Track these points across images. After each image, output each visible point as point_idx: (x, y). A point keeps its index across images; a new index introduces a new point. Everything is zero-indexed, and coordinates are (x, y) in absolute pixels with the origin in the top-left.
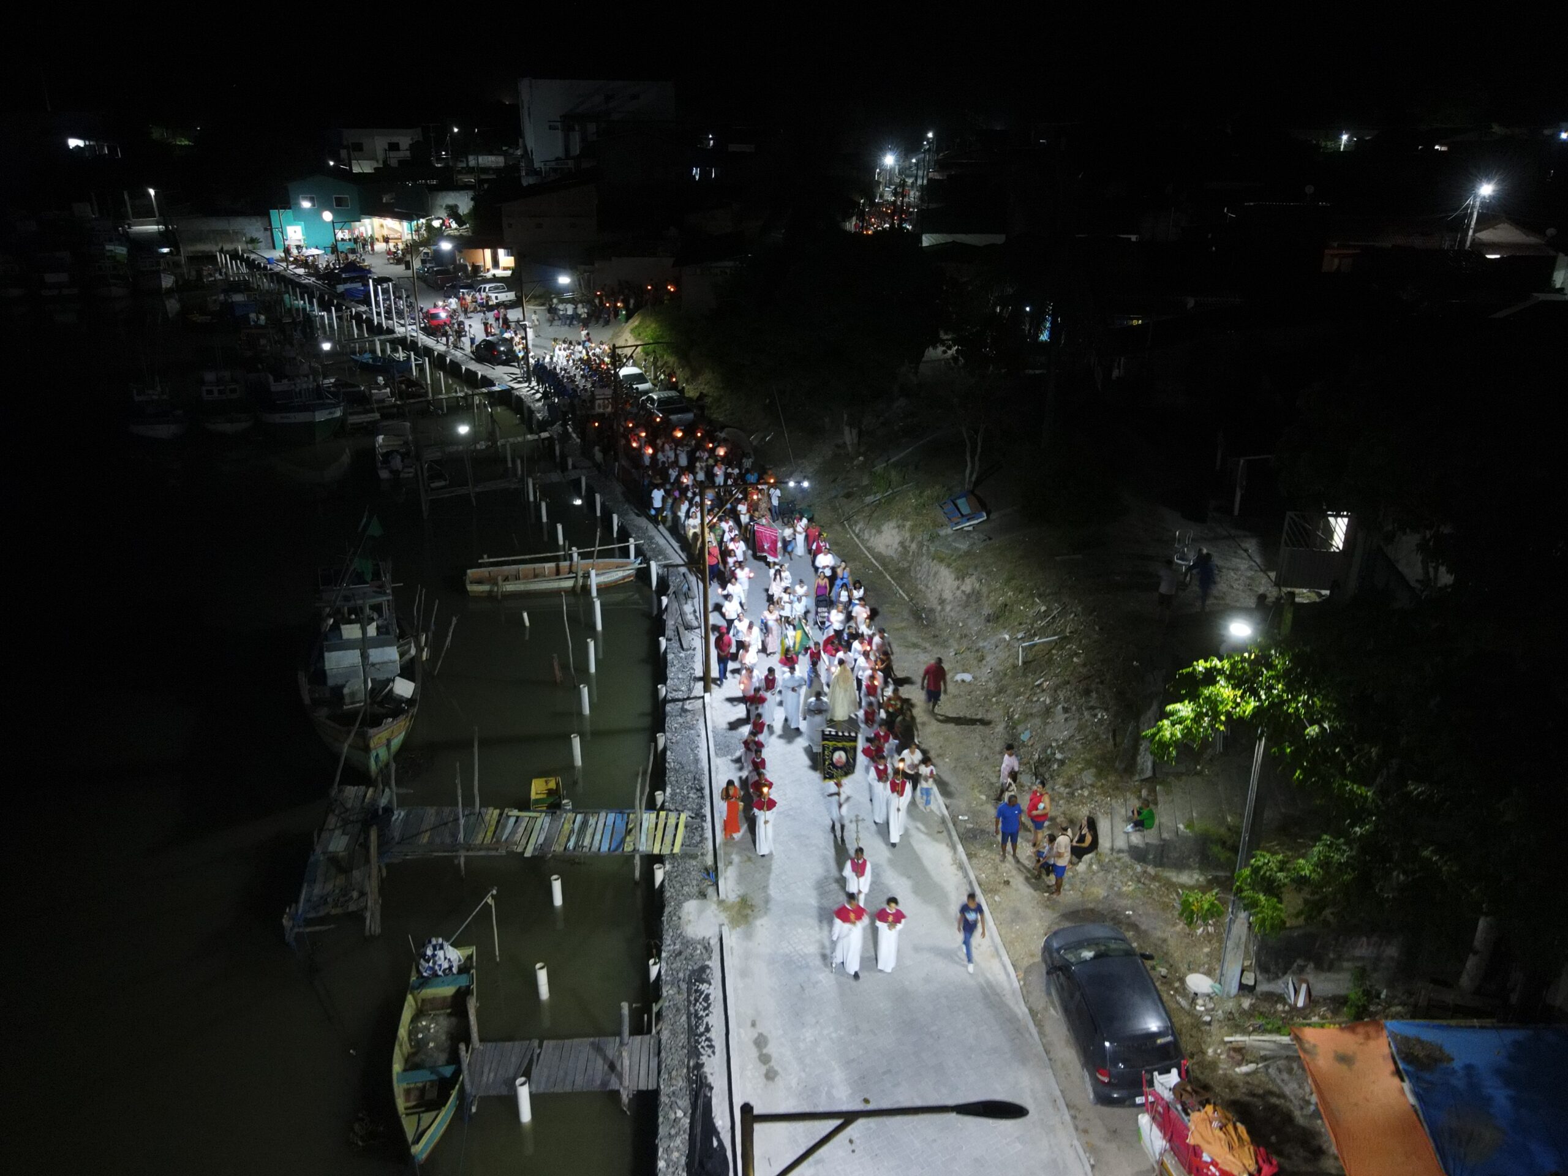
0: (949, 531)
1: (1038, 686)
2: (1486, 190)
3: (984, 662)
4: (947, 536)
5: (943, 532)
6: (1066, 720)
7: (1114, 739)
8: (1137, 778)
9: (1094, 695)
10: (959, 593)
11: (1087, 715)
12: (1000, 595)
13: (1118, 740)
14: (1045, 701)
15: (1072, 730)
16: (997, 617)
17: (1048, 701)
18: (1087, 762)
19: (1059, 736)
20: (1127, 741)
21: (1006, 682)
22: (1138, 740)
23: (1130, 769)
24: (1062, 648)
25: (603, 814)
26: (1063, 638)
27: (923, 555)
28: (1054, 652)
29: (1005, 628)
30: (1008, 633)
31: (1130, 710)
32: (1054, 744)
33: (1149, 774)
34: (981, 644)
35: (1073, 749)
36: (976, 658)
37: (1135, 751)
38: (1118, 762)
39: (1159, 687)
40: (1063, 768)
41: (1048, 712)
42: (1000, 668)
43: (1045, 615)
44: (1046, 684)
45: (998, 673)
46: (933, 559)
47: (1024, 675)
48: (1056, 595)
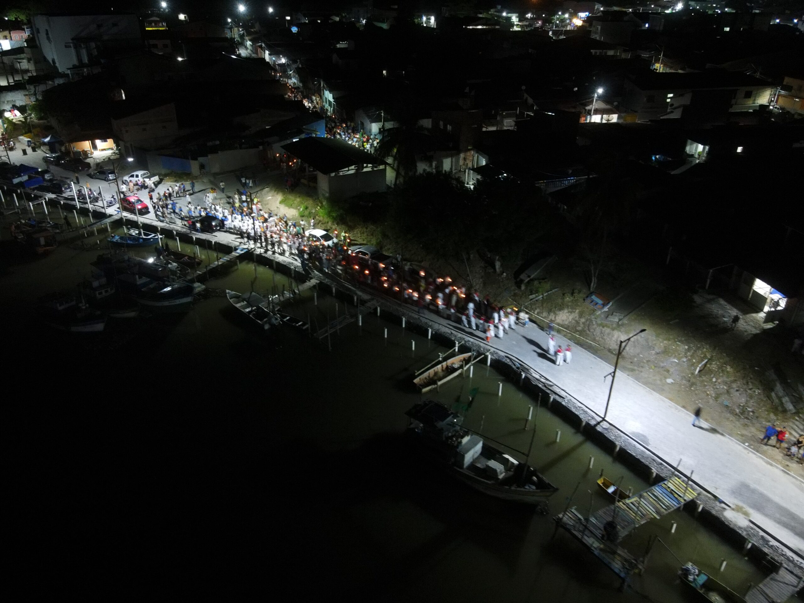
0: (600, 312)
1: (715, 382)
3: (672, 373)
4: (600, 315)
5: (598, 314)
6: (740, 394)
7: (770, 400)
8: (789, 413)
9: (750, 383)
11: (749, 391)
12: (659, 343)
13: (772, 400)
15: (746, 399)
16: (666, 352)
17: (725, 387)
18: (767, 411)
19: (741, 401)
20: (776, 401)
21: (693, 380)
22: (780, 398)
23: (785, 411)
24: (711, 364)
25: (654, 489)
26: (709, 360)
27: (594, 325)
28: (708, 366)
29: (670, 356)
30: (674, 358)
31: (768, 388)
32: (742, 405)
33: (794, 411)
34: (662, 365)
35: (753, 406)
36: (665, 371)
37: (782, 404)
38: (780, 408)
39: (774, 377)
40: (756, 414)
41: (728, 392)
42: (684, 374)
43: (689, 350)
44: (719, 381)
45: (685, 377)
46: (603, 327)
47: (700, 377)
48: (687, 342)
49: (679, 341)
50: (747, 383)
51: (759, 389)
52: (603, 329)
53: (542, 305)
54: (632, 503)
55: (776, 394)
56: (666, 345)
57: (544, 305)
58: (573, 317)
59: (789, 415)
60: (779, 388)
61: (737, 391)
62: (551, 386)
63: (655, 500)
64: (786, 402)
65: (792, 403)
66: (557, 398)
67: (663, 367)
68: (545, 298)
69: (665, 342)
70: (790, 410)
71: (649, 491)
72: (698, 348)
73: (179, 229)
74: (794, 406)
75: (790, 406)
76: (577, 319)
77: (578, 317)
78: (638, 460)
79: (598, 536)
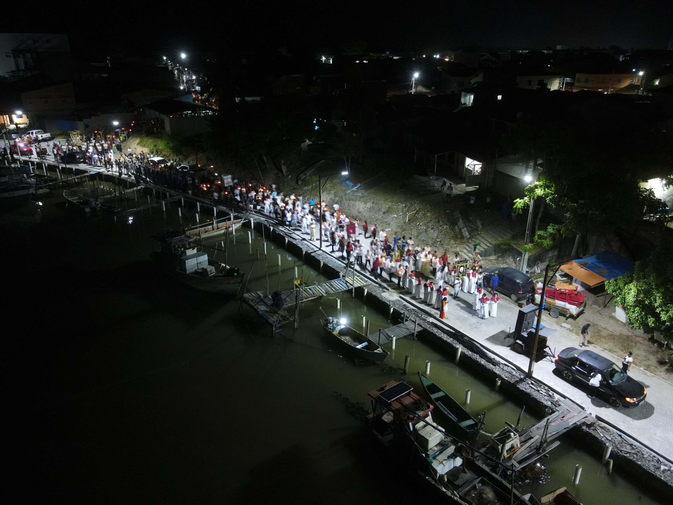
0: (349, 191)
1: (418, 225)
2: (416, 75)
3: (391, 225)
4: (349, 193)
5: (348, 192)
6: (434, 231)
7: (453, 231)
8: (465, 239)
9: (441, 222)
10: (366, 208)
11: (440, 228)
12: (385, 205)
13: (454, 231)
14: (423, 228)
15: (437, 233)
16: (388, 211)
17: (425, 228)
18: (449, 239)
19: (434, 236)
20: (457, 231)
21: (404, 227)
22: (460, 230)
23: (462, 237)
24: (419, 214)
25: (333, 282)
26: (417, 211)
27: (343, 200)
28: (416, 215)
29: (392, 214)
30: (395, 215)
31: (453, 223)
32: (434, 238)
33: (469, 237)
34: (386, 220)
35: (441, 237)
36: (387, 224)
37: (461, 233)
38: (459, 236)
39: (459, 215)
40: (442, 243)
41: (426, 231)
42: (399, 224)
43: (405, 207)
44: (421, 224)
45: (399, 226)
46: (350, 201)
47: (410, 224)
48: (406, 201)
49: (400, 202)
50: (439, 222)
51: (447, 225)
52: (350, 202)
53: (311, 193)
54: (309, 288)
55: (458, 227)
56: (389, 206)
57: (312, 193)
58: (330, 197)
59: (465, 240)
60: (461, 223)
61: (432, 229)
62: (291, 234)
63: (329, 287)
64: (465, 231)
65: (468, 231)
66: (291, 240)
67: (386, 222)
68: (313, 187)
69: (389, 204)
70: (466, 237)
71: (328, 283)
72: (412, 205)
73: (51, 162)
74: (470, 234)
75: (466, 234)
76: (333, 198)
77: (334, 197)
78: (333, 269)
79: (268, 305)
